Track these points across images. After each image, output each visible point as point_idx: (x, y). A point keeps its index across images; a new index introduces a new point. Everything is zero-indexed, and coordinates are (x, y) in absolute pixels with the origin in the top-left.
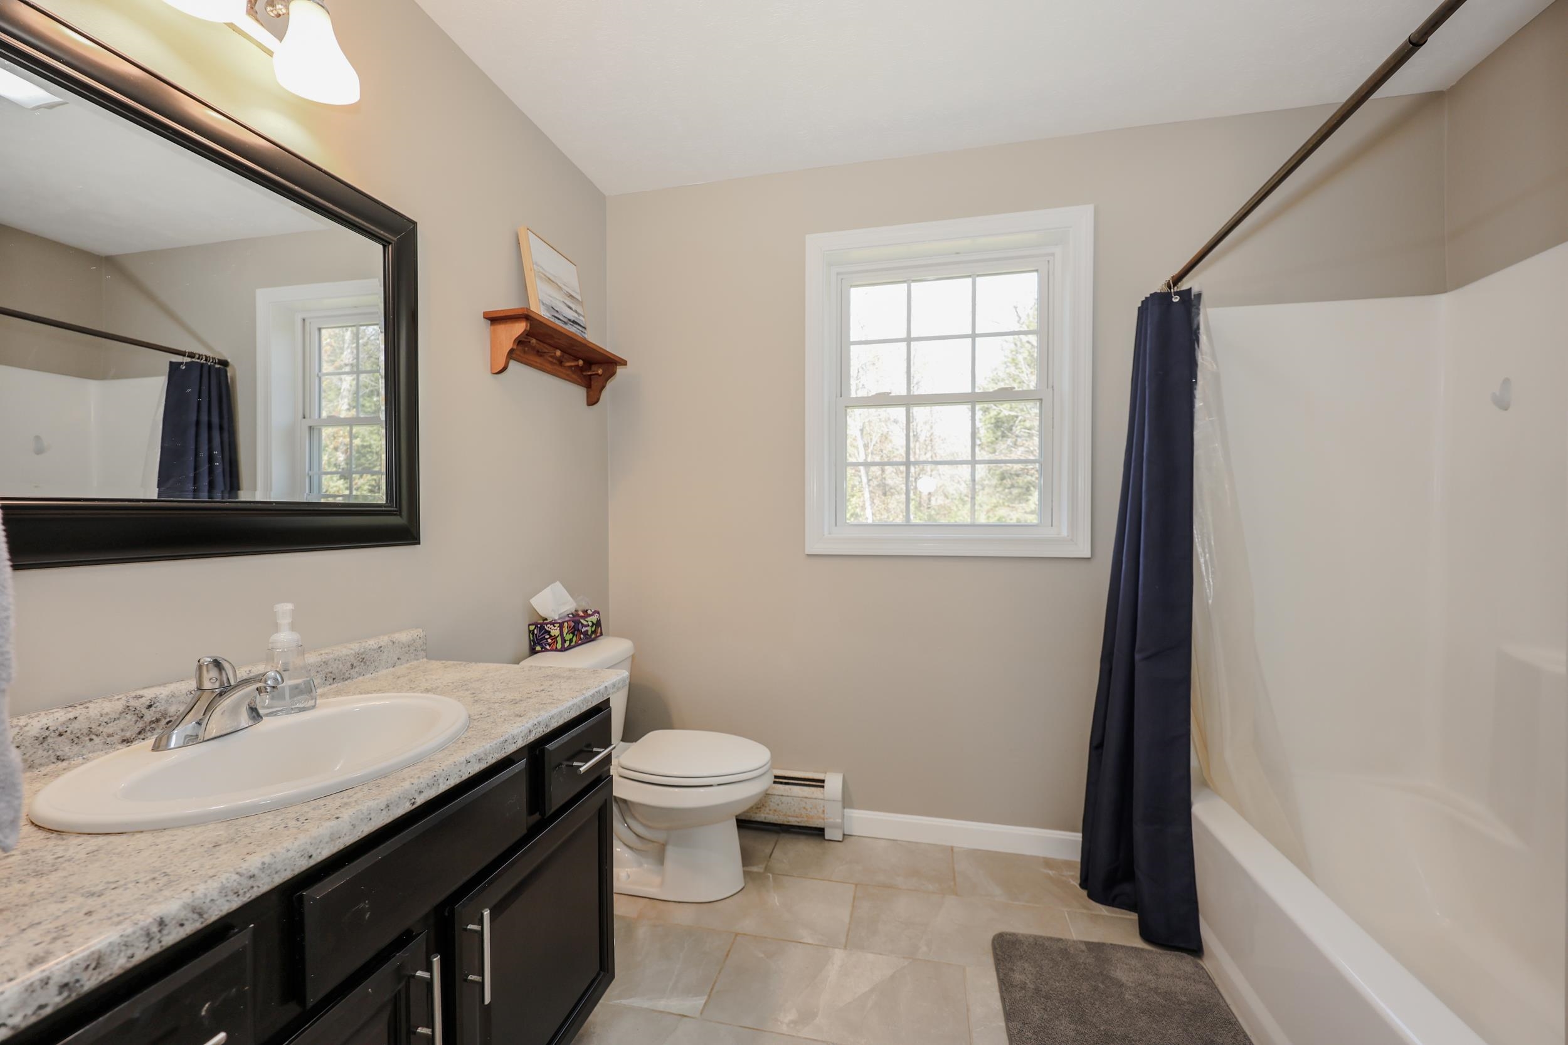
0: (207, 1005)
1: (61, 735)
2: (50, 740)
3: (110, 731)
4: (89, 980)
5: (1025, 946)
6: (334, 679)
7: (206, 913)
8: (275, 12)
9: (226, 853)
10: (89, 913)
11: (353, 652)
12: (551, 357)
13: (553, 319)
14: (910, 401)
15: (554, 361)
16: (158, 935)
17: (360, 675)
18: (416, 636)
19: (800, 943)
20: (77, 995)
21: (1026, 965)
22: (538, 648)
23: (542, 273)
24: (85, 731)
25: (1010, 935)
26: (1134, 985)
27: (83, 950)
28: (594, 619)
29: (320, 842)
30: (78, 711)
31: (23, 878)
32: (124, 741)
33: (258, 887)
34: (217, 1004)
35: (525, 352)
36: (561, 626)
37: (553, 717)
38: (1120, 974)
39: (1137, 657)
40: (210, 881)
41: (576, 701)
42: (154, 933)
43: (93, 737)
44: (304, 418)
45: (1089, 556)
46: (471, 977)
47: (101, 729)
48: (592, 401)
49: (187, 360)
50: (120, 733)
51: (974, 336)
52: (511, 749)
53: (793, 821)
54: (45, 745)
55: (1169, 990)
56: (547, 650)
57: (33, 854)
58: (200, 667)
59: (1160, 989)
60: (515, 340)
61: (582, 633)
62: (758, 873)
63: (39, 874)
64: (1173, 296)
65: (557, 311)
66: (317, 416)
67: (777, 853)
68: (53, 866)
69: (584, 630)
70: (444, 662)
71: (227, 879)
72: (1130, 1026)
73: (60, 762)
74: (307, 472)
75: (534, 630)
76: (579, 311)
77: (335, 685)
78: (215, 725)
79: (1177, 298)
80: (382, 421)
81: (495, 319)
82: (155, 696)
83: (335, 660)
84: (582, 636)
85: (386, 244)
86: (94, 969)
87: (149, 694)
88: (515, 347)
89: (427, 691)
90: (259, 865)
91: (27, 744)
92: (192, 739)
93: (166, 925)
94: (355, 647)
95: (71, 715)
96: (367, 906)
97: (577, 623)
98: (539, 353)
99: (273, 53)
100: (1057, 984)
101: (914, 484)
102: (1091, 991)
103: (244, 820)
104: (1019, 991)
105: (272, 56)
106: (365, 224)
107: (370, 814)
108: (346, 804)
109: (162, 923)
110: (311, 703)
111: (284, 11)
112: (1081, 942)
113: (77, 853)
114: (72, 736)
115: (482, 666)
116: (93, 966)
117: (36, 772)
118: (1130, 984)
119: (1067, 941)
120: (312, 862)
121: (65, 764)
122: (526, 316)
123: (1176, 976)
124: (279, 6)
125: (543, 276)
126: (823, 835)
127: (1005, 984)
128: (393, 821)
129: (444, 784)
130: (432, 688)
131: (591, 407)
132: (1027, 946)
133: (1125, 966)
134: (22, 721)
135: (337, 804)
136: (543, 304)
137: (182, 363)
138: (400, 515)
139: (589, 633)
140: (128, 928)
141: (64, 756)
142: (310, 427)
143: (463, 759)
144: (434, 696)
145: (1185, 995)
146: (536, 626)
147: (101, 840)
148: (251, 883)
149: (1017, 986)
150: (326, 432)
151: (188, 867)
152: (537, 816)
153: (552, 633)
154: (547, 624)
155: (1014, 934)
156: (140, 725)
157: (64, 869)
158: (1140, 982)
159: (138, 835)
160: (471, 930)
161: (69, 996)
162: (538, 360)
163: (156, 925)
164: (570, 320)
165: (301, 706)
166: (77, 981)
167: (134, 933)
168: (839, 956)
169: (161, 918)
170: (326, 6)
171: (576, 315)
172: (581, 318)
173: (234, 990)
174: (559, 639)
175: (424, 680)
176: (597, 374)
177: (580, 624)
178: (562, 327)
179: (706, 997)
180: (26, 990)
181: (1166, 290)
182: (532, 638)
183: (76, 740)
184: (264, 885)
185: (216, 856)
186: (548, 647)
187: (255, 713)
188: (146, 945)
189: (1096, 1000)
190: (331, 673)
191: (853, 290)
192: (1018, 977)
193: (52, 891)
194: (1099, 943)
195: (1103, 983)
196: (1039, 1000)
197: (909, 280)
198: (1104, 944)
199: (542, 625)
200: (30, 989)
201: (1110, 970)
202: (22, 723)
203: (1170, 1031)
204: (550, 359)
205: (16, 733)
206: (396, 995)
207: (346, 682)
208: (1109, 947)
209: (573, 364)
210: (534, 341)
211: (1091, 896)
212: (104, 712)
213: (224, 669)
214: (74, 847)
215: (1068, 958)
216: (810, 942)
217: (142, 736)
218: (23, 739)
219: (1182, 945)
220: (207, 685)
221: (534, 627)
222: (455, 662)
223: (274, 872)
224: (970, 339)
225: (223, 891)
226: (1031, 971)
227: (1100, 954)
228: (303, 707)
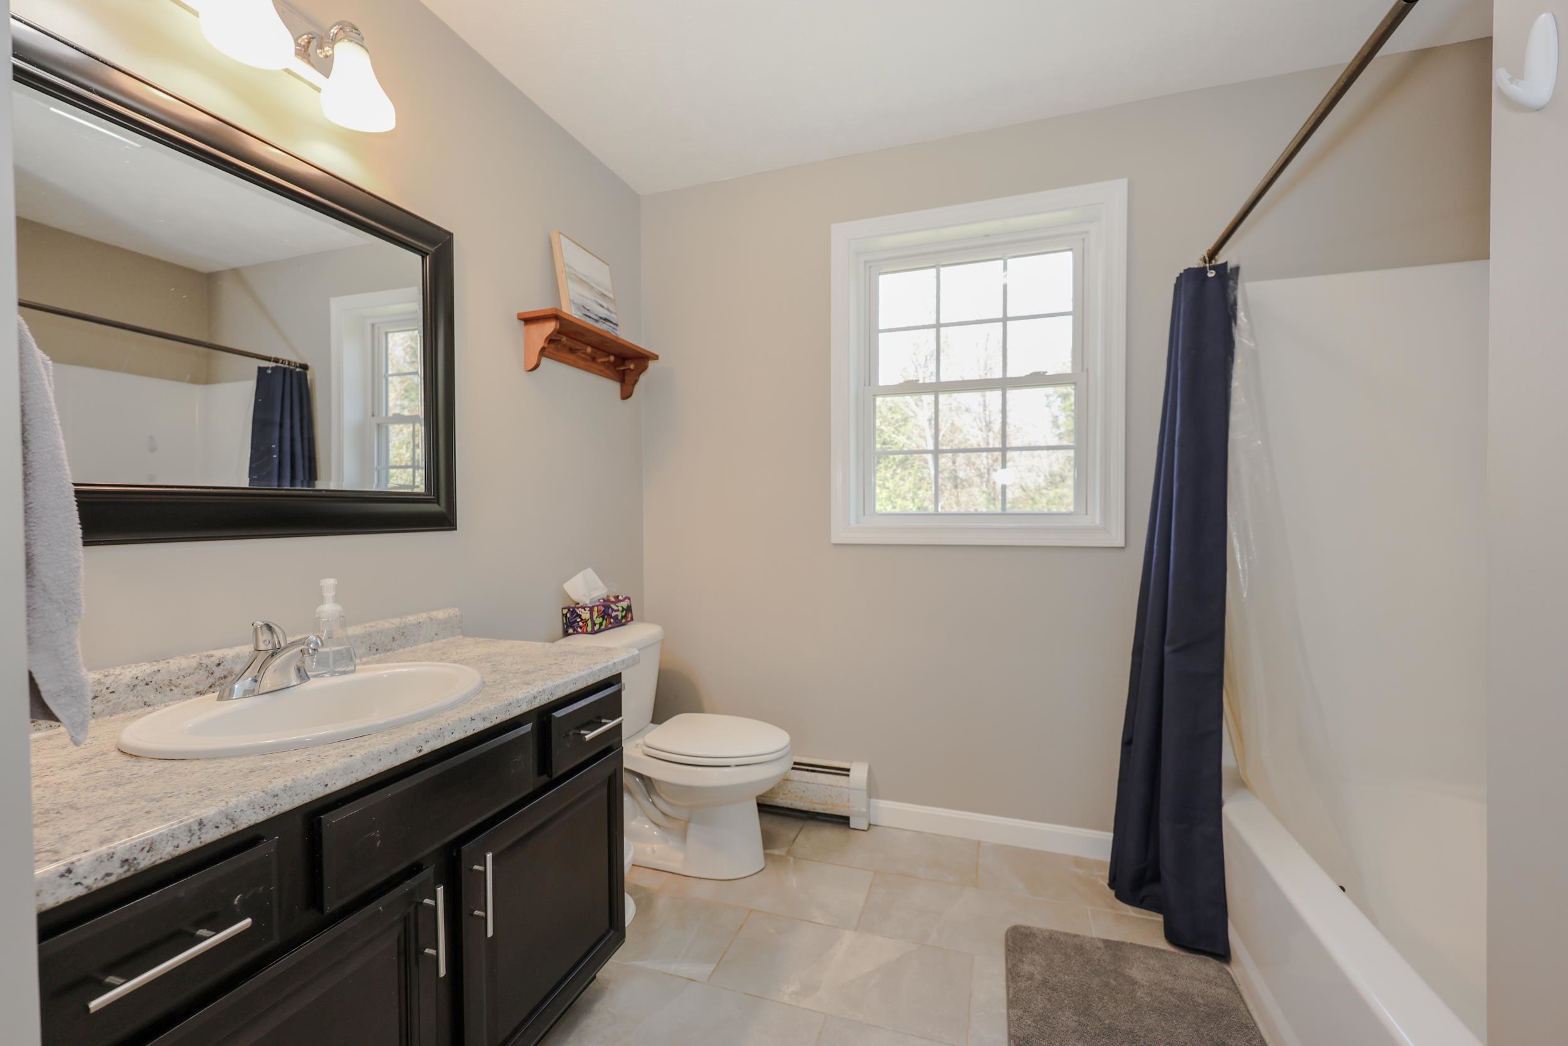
0: (239, 897)
1: (147, 684)
2: (139, 688)
3: (187, 684)
4: (144, 859)
5: (1038, 940)
6: (377, 650)
7: (237, 820)
8: (324, 54)
9: (258, 777)
10: (148, 812)
11: (394, 626)
12: (584, 353)
13: (584, 319)
14: (938, 388)
15: (588, 358)
16: (199, 833)
17: (401, 647)
18: (452, 614)
19: (812, 922)
20: (136, 870)
21: (1037, 957)
22: (571, 631)
23: (574, 274)
24: (167, 682)
25: (1025, 927)
26: (1148, 984)
27: (141, 837)
28: (625, 604)
29: (335, 774)
30: (161, 665)
31: (106, 786)
32: (198, 693)
33: (281, 805)
34: (247, 897)
35: (557, 350)
36: (591, 610)
37: (558, 686)
38: (1136, 972)
39: (1167, 649)
40: (241, 796)
41: (583, 673)
42: (195, 830)
43: (173, 688)
44: (373, 416)
45: (1122, 544)
46: (477, 913)
47: (179, 681)
48: (626, 395)
49: (272, 364)
50: (194, 685)
51: (1005, 320)
52: (516, 712)
53: (819, 809)
54: (135, 692)
55: (1186, 991)
56: (578, 633)
57: (116, 771)
58: (256, 630)
59: (1176, 989)
60: (547, 338)
61: (612, 618)
62: (780, 856)
63: (118, 785)
64: (1208, 270)
65: (588, 310)
66: (384, 415)
67: (801, 839)
68: (129, 779)
69: (614, 614)
70: (476, 638)
71: (255, 795)
72: (1137, 1022)
73: (146, 707)
74: (375, 466)
75: (566, 614)
76: (610, 309)
77: (378, 655)
78: (269, 680)
79: (1212, 273)
80: (422, 419)
81: (528, 320)
82: (222, 656)
83: (378, 633)
84: (612, 620)
85: (424, 255)
86: (148, 852)
87: (218, 654)
88: (546, 345)
89: (455, 662)
90: (282, 787)
91: (121, 690)
92: (248, 693)
93: (204, 826)
94: (396, 621)
95: (155, 668)
96: (378, 835)
97: (607, 607)
98: (572, 351)
99: (321, 89)
100: (1066, 977)
101: (986, 476)
102: (1101, 987)
103: (276, 755)
104: (1025, 981)
105: (320, 92)
106: (405, 237)
107: (379, 755)
108: (361, 746)
109: (201, 823)
110: (351, 668)
111: (331, 52)
112: (1099, 939)
113: (148, 772)
114: (156, 686)
115: (509, 643)
116: (147, 849)
117: (128, 714)
118: (1145, 983)
119: (1085, 937)
120: (328, 791)
121: (150, 709)
122: (555, 316)
123: (1196, 979)
124: (327, 49)
125: (574, 277)
126: (848, 824)
127: (1012, 974)
128: (401, 765)
129: (449, 736)
130: (460, 660)
131: (625, 401)
132: (1041, 940)
133: (1142, 965)
134: (117, 670)
135: (354, 746)
136: (574, 304)
137: (268, 368)
138: (438, 503)
139: (620, 618)
140: (174, 824)
141: (150, 702)
142: (378, 425)
143: (468, 716)
144: (461, 666)
145: (1203, 997)
146: (569, 610)
147: (167, 764)
148: (275, 800)
149: (1023, 976)
150: (394, 429)
151: (227, 785)
152: (544, 779)
153: (583, 617)
154: (578, 608)
155: (1028, 928)
156: (211, 680)
157: (136, 782)
158: (1156, 981)
159: (195, 762)
160: (476, 870)
161: (128, 870)
162: (571, 357)
163: (197, 824)
164: (601, 318)
165: (343, 669)
166: (135, 859)
167: (179, 828)
168: (848, 937)
169: (201, 819)
170: (365, 45)
171: (608, 313)
172: (613, 315)
173: (261, 888)
174: (589, 623)
175: (455, 653)
176: (630, 369)
177: (610, 609)
178: (593, 326)
179: (714, 965)
180: (97, 860)
181: (1202, 264)
182: (565, 621)
183: (159, 690)
184: (287, 804)
185: (250, 779)
186: (579, 630)
187: (303, 675)
188: (189, 839)
189: (1105, 995)
190: (375, 644)
191: (881, 277)
192: (1026, 968)
193: (124, 796)
194: (1117, 942)
195: (1115, 979)
196: (1044, 991)
197: (938, 265)
198: (1123, 943)
199: (574, 608)
200: (100, 860)
201: (1125, 968)
202: (117, 672)
203: (1180, 1031)
204: (583, 356)
205: (112, 680)
206: (405, 917)
207: (388, 653)
208: (1127, 946)
209: (605, 360)
210: (564, 339)
211: (1118, 896)
212: (182, 667)
213: (275, 632)
214: (147, 768)
215: (1082, 954)
216: (822, 922)
217: (212, 690)
218: (118, 686)
219: (1208, 949)
220: (262, 647)
221: (567, 610)
222: (487, 639)
223: (295, 795)
224: (1001, 323)
225: (251, 804)
226: (1040, 963)
227: (1117, 952)
228: (344, 671)
